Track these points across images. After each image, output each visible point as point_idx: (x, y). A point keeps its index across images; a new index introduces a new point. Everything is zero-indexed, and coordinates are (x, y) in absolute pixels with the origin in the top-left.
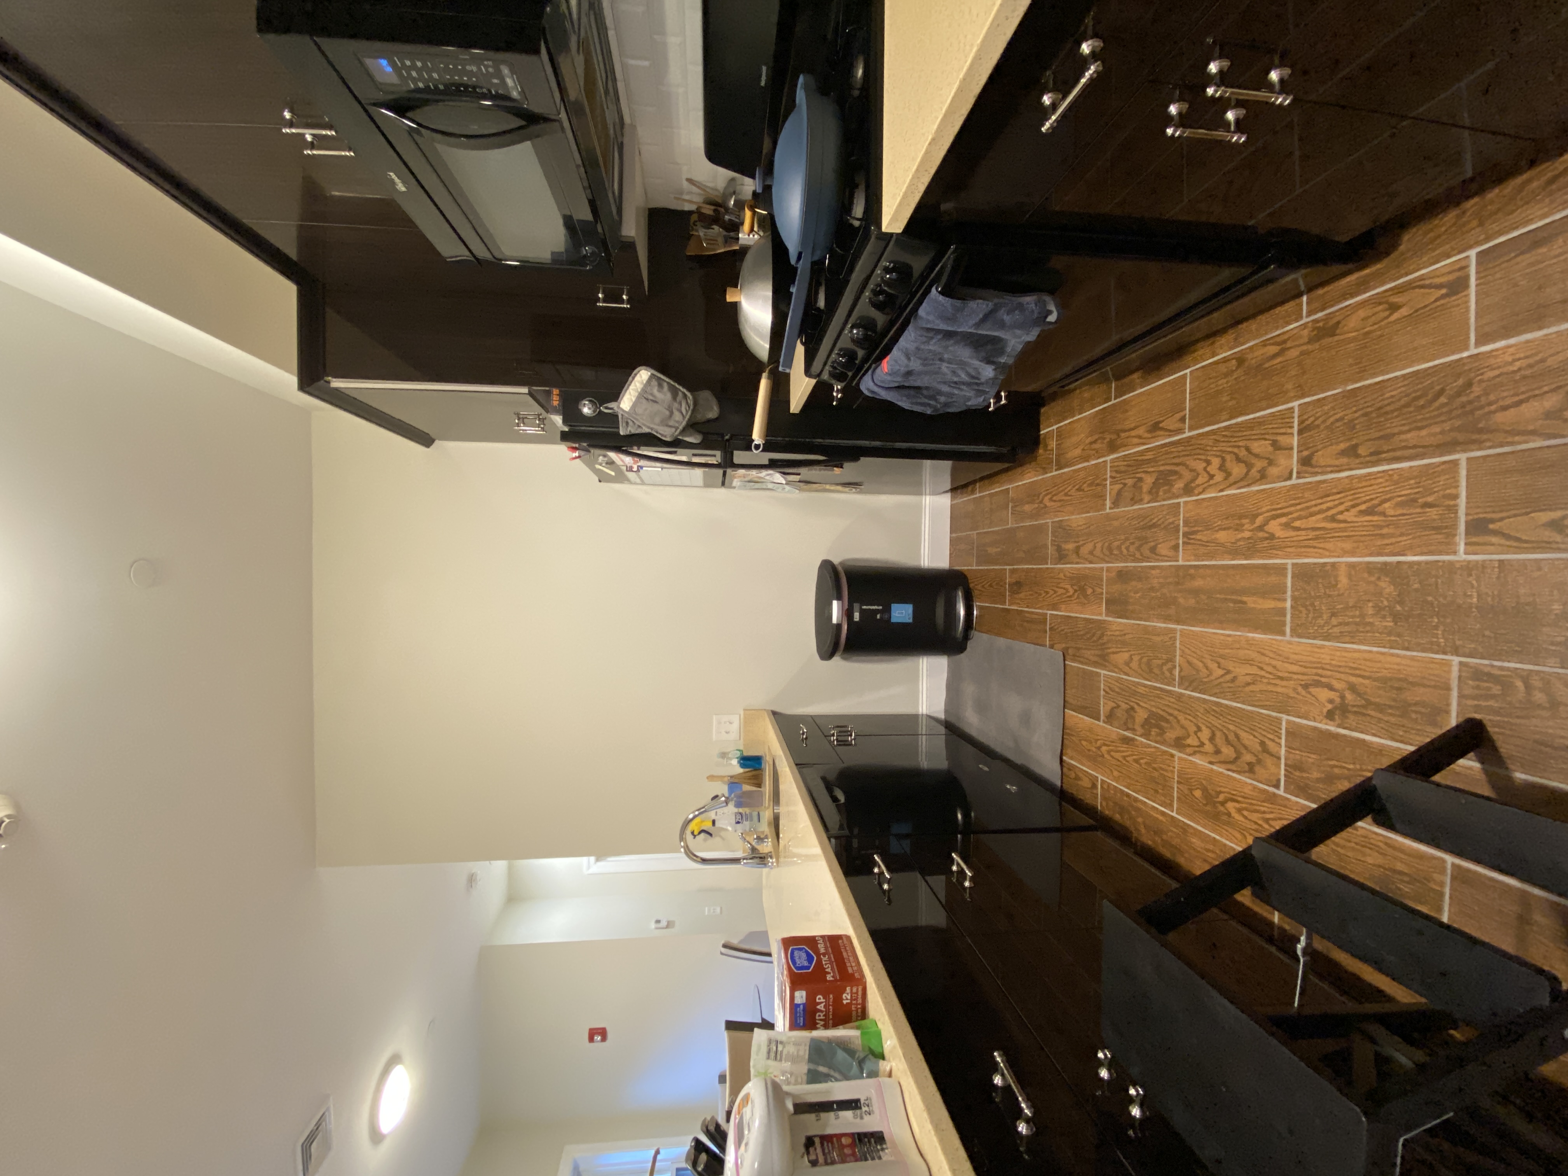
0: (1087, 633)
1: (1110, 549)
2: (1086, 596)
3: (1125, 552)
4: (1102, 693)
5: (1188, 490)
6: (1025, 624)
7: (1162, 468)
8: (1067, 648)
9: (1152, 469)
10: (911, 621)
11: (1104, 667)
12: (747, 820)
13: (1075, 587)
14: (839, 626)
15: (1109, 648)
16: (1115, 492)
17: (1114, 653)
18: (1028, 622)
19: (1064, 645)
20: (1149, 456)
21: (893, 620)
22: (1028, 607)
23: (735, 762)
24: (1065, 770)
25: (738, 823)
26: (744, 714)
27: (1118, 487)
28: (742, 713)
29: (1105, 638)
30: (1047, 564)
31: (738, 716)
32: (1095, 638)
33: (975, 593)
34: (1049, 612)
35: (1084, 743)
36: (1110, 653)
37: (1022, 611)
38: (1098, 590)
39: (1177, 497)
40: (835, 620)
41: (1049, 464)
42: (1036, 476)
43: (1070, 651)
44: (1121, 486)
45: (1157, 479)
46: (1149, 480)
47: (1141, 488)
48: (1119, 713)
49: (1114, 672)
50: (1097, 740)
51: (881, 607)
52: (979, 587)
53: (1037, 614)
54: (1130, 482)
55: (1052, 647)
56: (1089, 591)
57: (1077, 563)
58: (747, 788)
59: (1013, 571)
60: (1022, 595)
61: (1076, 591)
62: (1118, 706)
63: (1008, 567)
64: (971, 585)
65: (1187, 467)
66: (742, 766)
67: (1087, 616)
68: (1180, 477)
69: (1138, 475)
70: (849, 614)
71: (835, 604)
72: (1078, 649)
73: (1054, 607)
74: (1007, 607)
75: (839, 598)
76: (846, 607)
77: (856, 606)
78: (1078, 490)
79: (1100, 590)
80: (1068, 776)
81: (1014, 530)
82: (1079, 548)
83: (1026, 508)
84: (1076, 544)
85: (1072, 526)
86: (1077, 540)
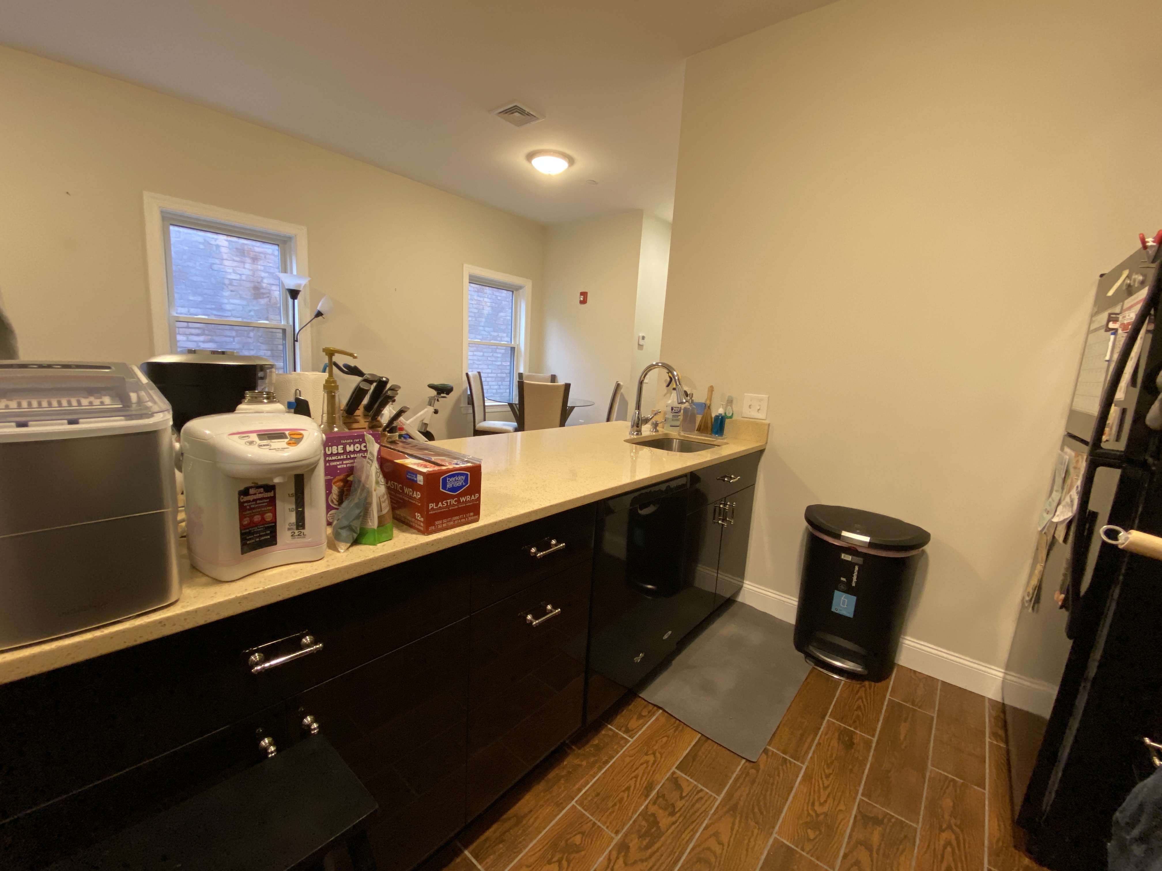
2: (807, 825)
6: (801, 731)
8: (758, 770)
10: (834, 609)
13: (821, 817)
14: (838, 537)
17: (733, 824)
18: (802, 735)
19: (762, 767)
21: (837, 593)
22: (819, 744)
23: (721, 411)
24: (651, 707)
26: (764, 424)
28: (767, 422)
29: (752, 823)
30: (863, 795)
31: (764, 418)
32: (756, 810)
33: (856, 685)
34: (804, 767)
35: (665, 739)
36: (735, 818)
37: (816, 734)
38: (808, 846)
40: (845, 534)
43: (753, 771)
48: (675, 795)
49: (714, 814)
50: (661, 754)
51: (854, 585)
52: (862, 693)
53: (807, 752)
55: (766, 751)
56: (811, 834)
57: (850, 836)
58: (699, 418)
59: (868, 744)
60: (834, 743)
61: (817, 815)
62: (682, 798)
63: (875, 740)
64: (867, 683)
66: (717, 417)
70: (852, 550)
71: (867, 539)
72: (753, 782)
73: (808, 778)
74: (827, 718)
75: (870, 545)
76: (860, 550)
77: (859, 560)
80: (645, 707)
81: (922, 770)
82: (870, 849)
83: (948, 803)
84: (875, 848)
85: (902, 853)
86: (881, 852)
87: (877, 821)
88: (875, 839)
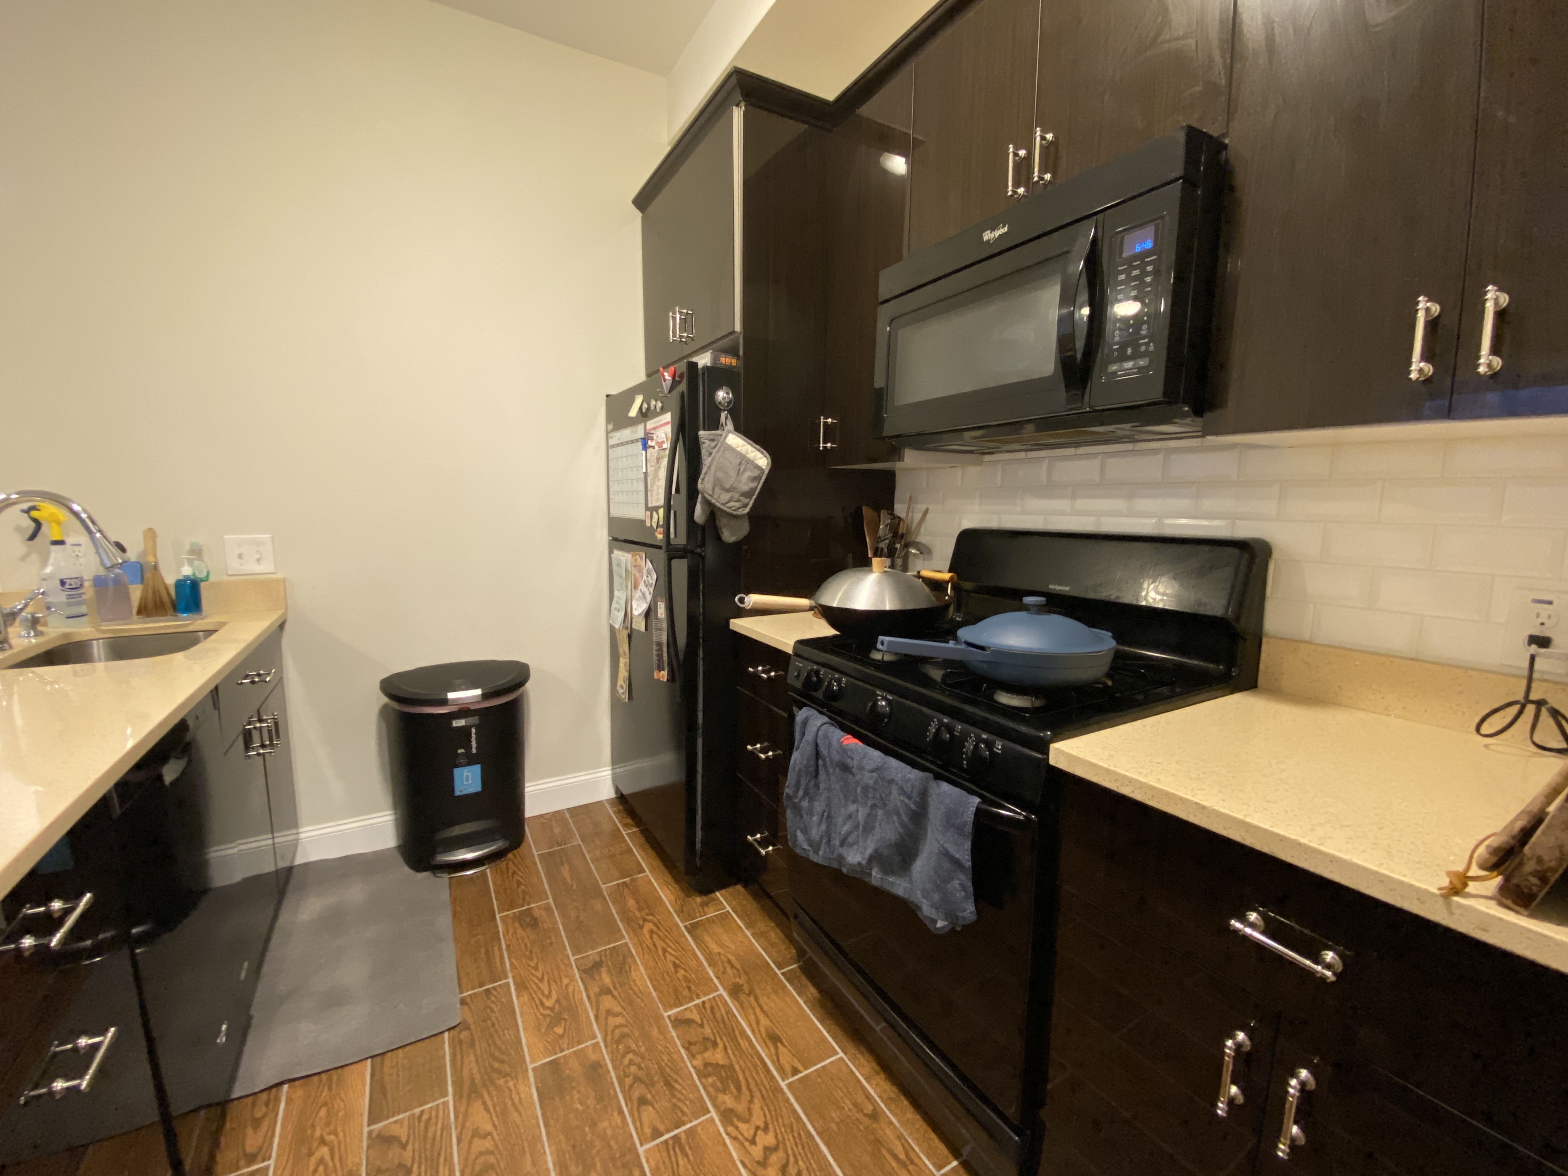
0: (500, 1050)
1: (624, 1036)
2: (550, 1027)
3: (626, 1061)
4: (417, 1111)
5: (727, 1116)
6: (483, 950)
7: (737, 1067)
8: (468, 1028)
9: (732, 1056)
10: (457, 793)
11: (458, 1095)
12: (70, 597)
13: (557, 1007)
14: (444, 702)
15: (489, 1093)
16: (688, 1015)
17: (484, 1103)
18: (487, 953)
19: (470, 1020)
20: (744, 1044)
21: (457, 772)
22: (508, 946)
23: (187, 571)
24: (264, 1096)
25: (63, 583)
26: (277, 580)
27: (695, 1016)
28: (278, 576)
29: (501, 1082)
30: (574, 955)
31: (273, 570)
32: (496, 1065)
33: (502, 864)
34: (510, 980)
35: (323, 1113)
36: (482, 1097)
37: (499, 939)
38: (564, 1043)
39: (715, 1106)
40: (451, 695)
41: (689, 915)
42: (669, 901)
43: (464, 1035)
44: (699, 1021)
45: (723, 1066)
46: (718, 1056)
47: (706, 1049)
48: (394, 1154)
49: (456, 1117)
50: (335, 1133)
51: (474, 751)
52: (512, 867)
53: (503, 963)
54: (707, 1031)
55: (463, 1002)
56: (559, 1030)
57: (589, 998)
58: (136, 593)
59: (548, 909)
60: (521, 932)
61: (552, 1009)
62: (404, 1147)
63: (551, 900)
64: (510, 855)
65: (751, 1101)
66: (179, 584)
67: (524, 1041)
68: (737, 1098)
69: (718, 1040)
70: (464, 712)
71: (478, 692)
72: (472, 1044)
73: (521, 986)
74: (498, 916)
75: (485, 696)
76: (473, 707)
77: (475, 720)
78: (675, 965)
79: (565, 1045)
80: (254, 1105)
81: (599, 893)
82: (608, 992)
83: (631, 903)
84: (611, 987)
85: (630, 971)
86: (617, 985)
87: (597, 966)
88: (607, 980)
